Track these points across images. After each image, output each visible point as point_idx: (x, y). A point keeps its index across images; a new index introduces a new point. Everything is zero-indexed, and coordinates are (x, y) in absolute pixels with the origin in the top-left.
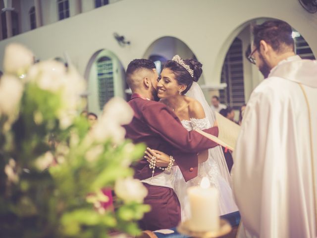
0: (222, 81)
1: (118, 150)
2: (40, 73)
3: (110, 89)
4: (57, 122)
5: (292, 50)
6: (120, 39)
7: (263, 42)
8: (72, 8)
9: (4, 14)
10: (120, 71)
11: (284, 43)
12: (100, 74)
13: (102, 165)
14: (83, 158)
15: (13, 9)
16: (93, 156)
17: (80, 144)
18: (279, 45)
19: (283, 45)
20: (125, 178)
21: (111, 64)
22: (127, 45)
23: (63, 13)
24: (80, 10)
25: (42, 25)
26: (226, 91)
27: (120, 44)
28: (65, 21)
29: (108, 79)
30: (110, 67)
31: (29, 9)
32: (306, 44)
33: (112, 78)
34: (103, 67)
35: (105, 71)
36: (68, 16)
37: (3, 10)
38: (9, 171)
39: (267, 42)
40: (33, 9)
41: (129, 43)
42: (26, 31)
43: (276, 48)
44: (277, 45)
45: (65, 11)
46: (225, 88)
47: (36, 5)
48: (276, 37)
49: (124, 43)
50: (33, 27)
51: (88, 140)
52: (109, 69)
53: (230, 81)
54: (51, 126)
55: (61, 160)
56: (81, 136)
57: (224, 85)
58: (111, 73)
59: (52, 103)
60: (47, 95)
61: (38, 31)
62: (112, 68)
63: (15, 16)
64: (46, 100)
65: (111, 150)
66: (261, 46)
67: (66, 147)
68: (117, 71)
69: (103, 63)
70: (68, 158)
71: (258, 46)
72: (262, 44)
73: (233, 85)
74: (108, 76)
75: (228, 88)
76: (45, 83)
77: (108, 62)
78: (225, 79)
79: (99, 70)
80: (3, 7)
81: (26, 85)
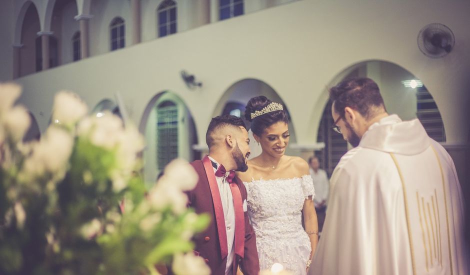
0: (319, 139)
1: (178, 219)
2: (93, 127)
3: (172, 144)
4: (109, 183)
5: (383, 110)
6: (189, 79)
7: (348, 109)
8: (129, 36)
9: (39, 40)
10: (186, 120)
11: (373, 105)
12: (160, 124)
13: (159, 236)
14: (137, 228)
15: (51, 33)
16: (149, 224)
17: (134, 210)
18: (368, 109)
19: (373, 108)
20: (185, 253)
21: (176, 111)
22: (198, 88)
23: (116, 42)
24: (139, 39)
25: (88, 55)
26: (324, 152)
27: (189, 86)
28: (119, 52)
29: (170, 130)
30: (174, 114)
31: (72, 34)
32: (430, 97)
33: (176, 130)
34: (165, 115)
35: (167, 120)
36: (122, 45)
37: (39, 33)
38: (50, 239)
39: (353, 108)
40: (78, 35)
41: (200, 85)
42: (67, 63)
43: (364, 112)
44: (365, 109)
45: (119, 39)
46: (322, 149)
47: (82, 29)
48: (362, 100)
49: (195, 84)
50: (77, 57)
51: (144, 207)
52: (173, 117)
53: (330, 140)
54: (102, 187)
55: (110, 229)
56: (136, 202)
57: (322, 145)
58: (175, 123)
59: (105, 161)
60: (101, 152)
61: (84, 63)
62: (176, 116)
63: (54, 42)
64: (98, 158)
65: (170, 219)
66: (347, 113)
67: (118, 214)
68: (183, 120)
69: (165, 109)
70: (120, 227)
71: (342, 115)
72: (348, 112)
73: (334, 145)
74: (171, 126)
75: (326, 148)
76: (99, 138)
77: (171, 108)
78: (323, 137)
79: (159, 119)
80: (39, 30)
81: (76, 139)
